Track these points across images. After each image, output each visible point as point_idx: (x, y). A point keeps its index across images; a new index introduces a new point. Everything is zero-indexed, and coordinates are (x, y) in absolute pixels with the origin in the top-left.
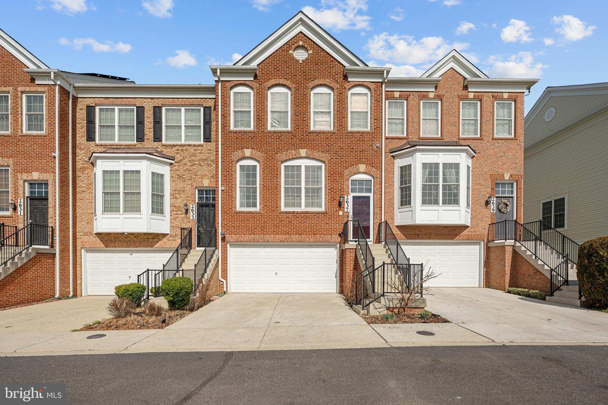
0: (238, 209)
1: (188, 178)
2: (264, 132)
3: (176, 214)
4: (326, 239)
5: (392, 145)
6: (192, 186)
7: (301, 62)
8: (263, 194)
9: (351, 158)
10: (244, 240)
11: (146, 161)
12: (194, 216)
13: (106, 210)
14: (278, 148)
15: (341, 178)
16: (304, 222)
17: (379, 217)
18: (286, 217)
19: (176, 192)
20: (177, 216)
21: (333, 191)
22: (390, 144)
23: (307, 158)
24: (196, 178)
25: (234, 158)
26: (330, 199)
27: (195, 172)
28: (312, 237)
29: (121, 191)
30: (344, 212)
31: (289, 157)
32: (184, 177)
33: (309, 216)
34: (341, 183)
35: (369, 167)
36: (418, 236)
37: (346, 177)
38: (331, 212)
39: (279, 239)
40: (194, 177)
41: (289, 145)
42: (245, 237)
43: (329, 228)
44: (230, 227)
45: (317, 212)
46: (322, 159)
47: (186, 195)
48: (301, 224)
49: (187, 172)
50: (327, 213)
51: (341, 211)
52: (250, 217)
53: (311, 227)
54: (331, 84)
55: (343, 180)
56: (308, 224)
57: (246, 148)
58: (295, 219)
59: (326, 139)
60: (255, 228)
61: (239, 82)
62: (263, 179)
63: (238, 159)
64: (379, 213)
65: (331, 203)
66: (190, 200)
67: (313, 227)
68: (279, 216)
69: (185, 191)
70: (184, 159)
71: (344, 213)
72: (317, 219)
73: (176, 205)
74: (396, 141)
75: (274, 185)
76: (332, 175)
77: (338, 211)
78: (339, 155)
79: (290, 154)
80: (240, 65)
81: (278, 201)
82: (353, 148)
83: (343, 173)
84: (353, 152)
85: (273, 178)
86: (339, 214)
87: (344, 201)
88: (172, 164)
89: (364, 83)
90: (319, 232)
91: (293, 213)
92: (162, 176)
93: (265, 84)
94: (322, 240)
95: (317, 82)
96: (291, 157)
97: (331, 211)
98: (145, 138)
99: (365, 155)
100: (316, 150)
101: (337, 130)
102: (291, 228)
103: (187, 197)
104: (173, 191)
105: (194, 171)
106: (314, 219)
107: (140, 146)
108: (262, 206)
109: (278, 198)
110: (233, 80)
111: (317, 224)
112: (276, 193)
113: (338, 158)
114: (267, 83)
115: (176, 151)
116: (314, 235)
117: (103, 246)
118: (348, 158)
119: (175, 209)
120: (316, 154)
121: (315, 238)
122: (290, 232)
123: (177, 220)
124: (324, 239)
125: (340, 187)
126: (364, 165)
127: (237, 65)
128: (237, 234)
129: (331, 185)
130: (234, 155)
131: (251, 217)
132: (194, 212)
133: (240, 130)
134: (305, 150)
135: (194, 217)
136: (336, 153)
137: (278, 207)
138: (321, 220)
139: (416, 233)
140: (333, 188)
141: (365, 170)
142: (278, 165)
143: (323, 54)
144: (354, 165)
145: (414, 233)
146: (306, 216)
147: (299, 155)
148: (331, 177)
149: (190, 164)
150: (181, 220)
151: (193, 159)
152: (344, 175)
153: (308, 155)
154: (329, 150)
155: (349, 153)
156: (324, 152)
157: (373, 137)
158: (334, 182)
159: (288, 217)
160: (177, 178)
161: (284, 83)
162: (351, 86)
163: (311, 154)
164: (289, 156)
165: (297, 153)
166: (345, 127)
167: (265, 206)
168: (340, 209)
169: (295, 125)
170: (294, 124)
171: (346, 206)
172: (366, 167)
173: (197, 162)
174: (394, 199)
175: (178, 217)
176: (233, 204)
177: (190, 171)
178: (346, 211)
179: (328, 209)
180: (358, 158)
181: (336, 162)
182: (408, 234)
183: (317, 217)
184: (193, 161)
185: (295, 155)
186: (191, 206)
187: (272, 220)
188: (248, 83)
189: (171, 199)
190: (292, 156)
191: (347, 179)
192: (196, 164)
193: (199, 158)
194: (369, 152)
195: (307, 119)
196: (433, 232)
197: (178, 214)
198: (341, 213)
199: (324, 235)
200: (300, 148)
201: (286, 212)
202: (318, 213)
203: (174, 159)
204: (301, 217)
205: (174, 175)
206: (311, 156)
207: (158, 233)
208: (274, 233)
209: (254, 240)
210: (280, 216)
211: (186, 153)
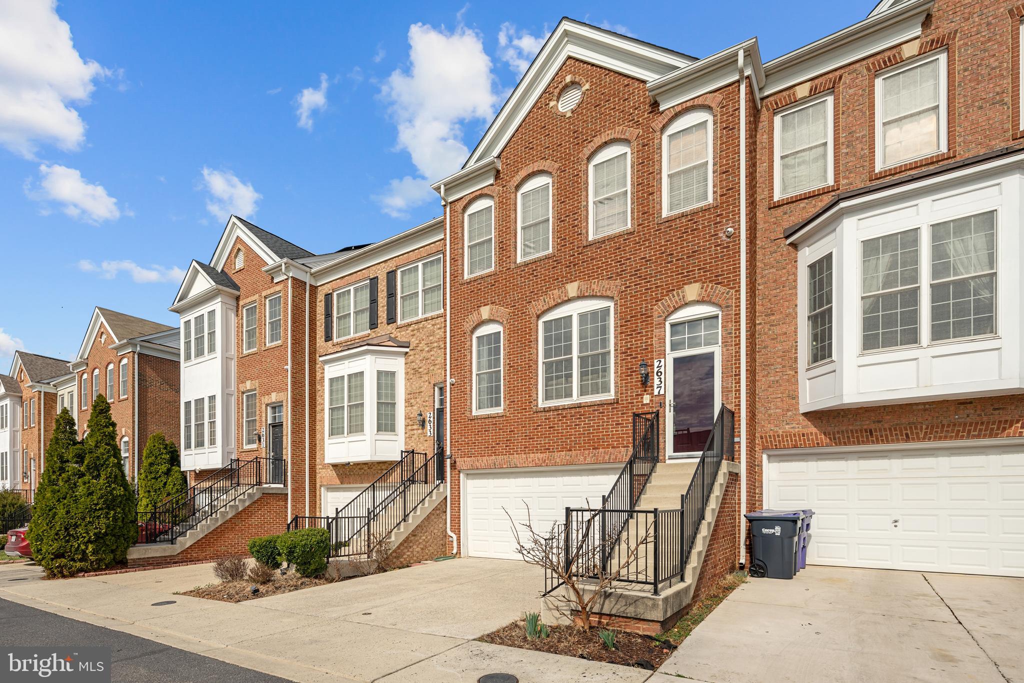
0: (475, 412)
1: (425, 371)
2: (510, 269)
3: (411, 430)
4: (616, 456)
5: (793, 218)
6: (430, 383)
7: (569, 114)
8: (508, 382)
9: (669, 277)
10: (481, 466)
11: (370, 356)
12: (432, 430)
13: (332, 433)
14: (532, 292)
15: (647, 324)
16: (576, 425)
17: (735, 398)
18: (545, 419)
19: (412, 396)
20: (412, 432)
21: (631, 355)
22: (786, 216)
23: (581, 297)
24: (435, 369)
25: (468, 326)
26: (625, 374)
27: (433, 360)
28: (589, 454)
29: (346, 405)
30: (652, 397)
31: (548, 304)
32: (420, 370)
33: (584, 412)
34: (648, 335)
35: (708, 286)
36: (871, 434)
37: (656, 320)
38: (627, 400)
39: (533, 461)
40: (432, 368)
41: (550, 281)
42: (482, 461)
43: (624, 434)
44: (462, 444)
45: (598, 403)
46: (609, 293)
47: (422, 399)
48: (570, 429)
49: (424, 362)
50: (617, 403)
51: (647, 394)
52: (489, 425)
53: (588, 434)
54: (624, 134)
55: (651, 327)
56: (583, 427)
57: (484, 305)
58: (560, 420)
59: (616, 249)
60: (497, 444)
61: (474, 195)
62: (509, 354)
63: (472, 327)
64: (734, 389)
65: (627, 379)
66: (427, 406)
67: (592, 433)
68: (533, 417)
69: (422, 392)
70: (420, 343)
71: (654, 398)
72: (599, 416)
73: (412, 416)
74: (802, 205)
75: (525, 361)
76: (629, 321)
77: (641, 395)
78: (641, 277)
79: (550, 298)
80: (472, 164)
81: (532, 390)
82: (672, 254)
83: (651, 313)
84: (672, 262)
85: (524, 349)
86: (642, 402)
87: (653, 372)
88: (407, 353)
89: (696, 102)
90: (603, 442)
91: (556, 410)
92: (393, 374)
93: (511, 183)
94: (609, 459)
95: (598, 141)
96: (552, 303)
97: (626, 397)
98: (379, 321)
99: (699, 262)
100: (597, 278)
101: (639, 225)
102: (554, 440)
103: (424, 402)
104: (408, 394)
105: (433, 358)
106: (593, 417)
107: (373, 335)
108: (508, 402)
109: (531, 384)
110: (465, 196)
111: (599, 426)
112: (529, 376)
113: (639, 284)
114: (515, 179)
115: (412, 333)
116: (593, 449)
117: (338, 482)
118: (660, 279)
119: (411, 423)
120: (596, 287)
121: (594, 456)
122: (551, 446)
123: (412, 439)
124: (613, 457)
125: (646, 342)
126: (697, 286)
127: (467, 166)
128: (471, 457)
129: (626, 343)
130: (467, 322)
131: (492, 425)
132: (432, 424)
133: (475, 277)
134: (575, 285)
135: (432, 432)
136: (636, 274)
137: (532, 402)
138: (608, 419)
139: (865, 427)
140: (630, 348)
141: (700, 295)
142: (531, 323)
143: (610, 80)
144: (674, 290)
145: (857, 428)
146: (579, 412)
147: (565, 296)
148: (627, 325)
149: (427, 349)
150: (418, 439)
151: (431, 340)
152: (652, 316)
153: (581, 292)
154: (621, 271)
155: (664, 267)
156: (611, 277)
157: (718, 216)
158: (632, 335)
159: (549, 419)
160: (413, 374)
161: (540, 168)
162: (666, 120)
163: (587, 288)
164: (548, 302)
165: (562, 292)
166: (654, 214)
167: (512, 402)
168: (645, 391)
169: (559, 240)
170: (558, 238)
171: (656, 381)
172: (702, 288)
173: (435, 345)
174: (796, 350)
175: (414, 435)
176: (466, 405)
177: (427, 359)
178: (656, 393)
179: (621, 394)
180: (683, 273)
181: (637, 292)
182: (838, 432)
183: (600, 413)
184: (431, 343)
185: (560, 298)
186: (428, 415)
187: (523, 427)
188: (485, 191)
189: (406, 407)
190: (554, 300)
191: (660, 324)
192: (434, 348)
193: (438, 337)
194: (710, 252)
195: (580, 221)
196: (920, 420)
197: (414, 430)
198: (646, 399)
199: (612, 447)
200: (567, 283)
201: (544, 408)
202: (601, 404)
203: (408, 345)
204: (571, 416)
205: (409, 370)
206: (587, 292)
207: (391, 461)
208: (527, 450)
209: (495, 464)
210: (536, 417)
211: (423, 333)
